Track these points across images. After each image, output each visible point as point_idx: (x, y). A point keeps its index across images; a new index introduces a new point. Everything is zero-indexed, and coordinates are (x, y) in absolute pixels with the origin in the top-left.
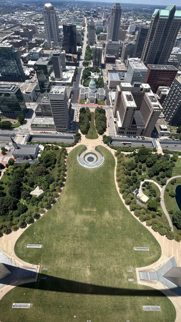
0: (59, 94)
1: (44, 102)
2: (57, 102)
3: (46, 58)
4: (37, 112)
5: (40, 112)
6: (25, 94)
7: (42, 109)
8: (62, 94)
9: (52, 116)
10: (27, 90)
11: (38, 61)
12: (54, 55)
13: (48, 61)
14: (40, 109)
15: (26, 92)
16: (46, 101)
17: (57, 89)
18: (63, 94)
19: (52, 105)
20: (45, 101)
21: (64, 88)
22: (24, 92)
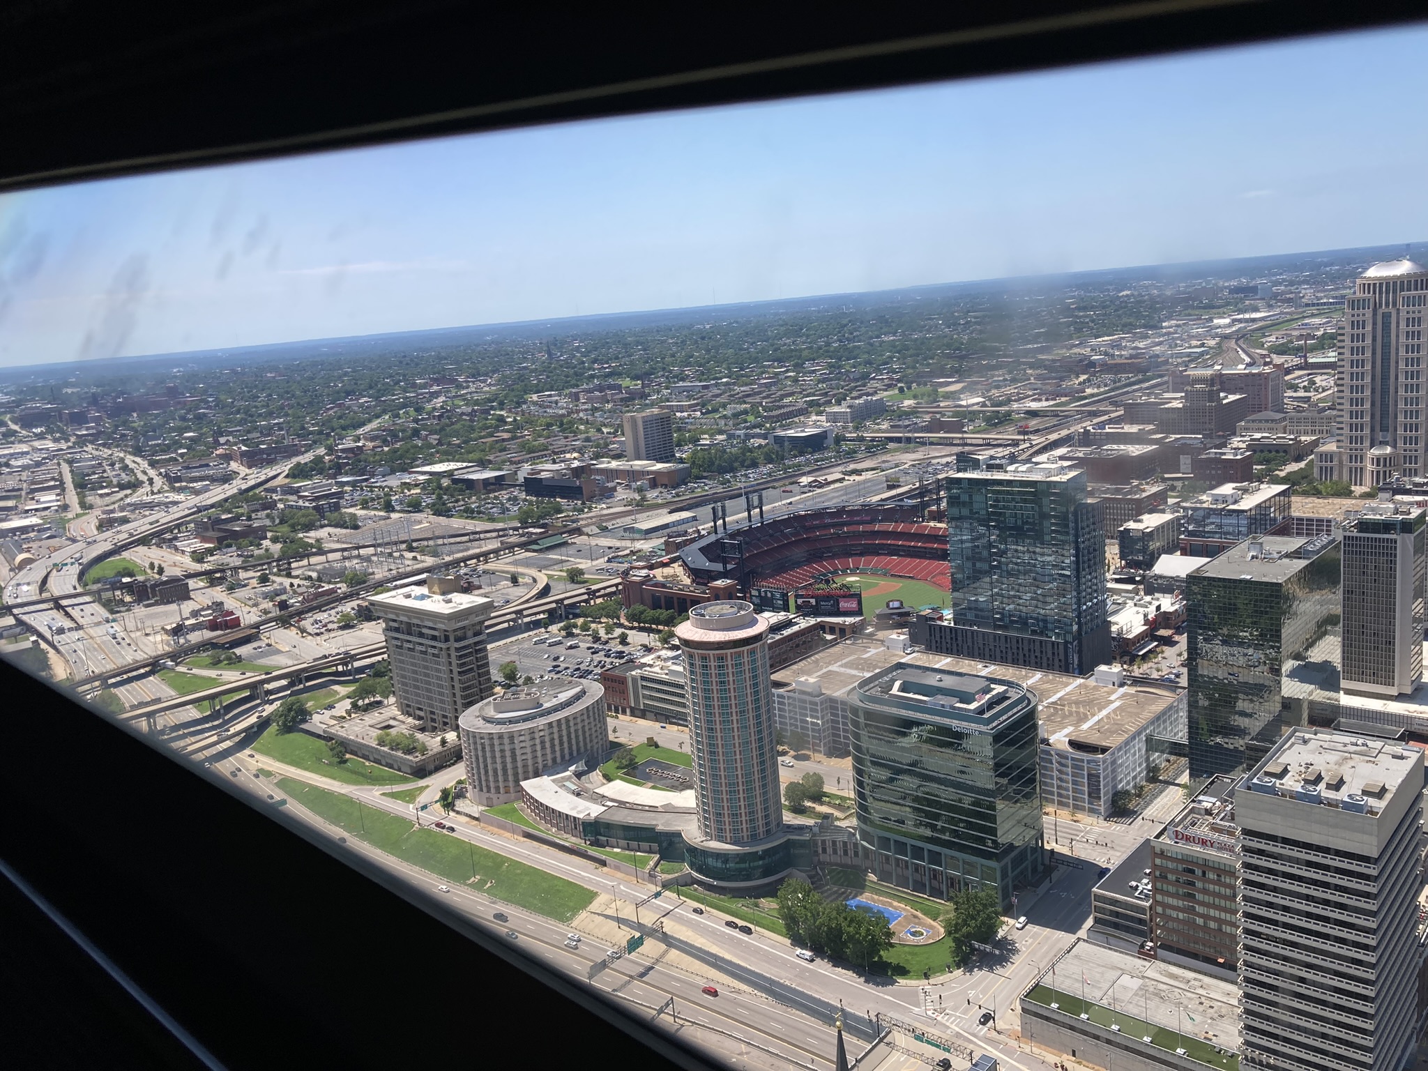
0: (1343, 795)
1: (1188, 839)
2: (1310, 864)
3: (1295, 543)
4: (1114, 902)
5: (1141, 910)
6: (1061, 755)
7: (1155, 889)
8: (1372, 802)
9: (1233, 968)
10: (1085, 726)
11: (1223, 557)
12: (1364, 526)
13: (1303, 563)
14: (1145, 885)
15: (1072, 743)
16: (1214, 828)
17: (1333, 757)
18: (1379, 805)
19: (1255, 877)
20: (1203, 831)
21: (1402, 758)
22: (1059, 738)
